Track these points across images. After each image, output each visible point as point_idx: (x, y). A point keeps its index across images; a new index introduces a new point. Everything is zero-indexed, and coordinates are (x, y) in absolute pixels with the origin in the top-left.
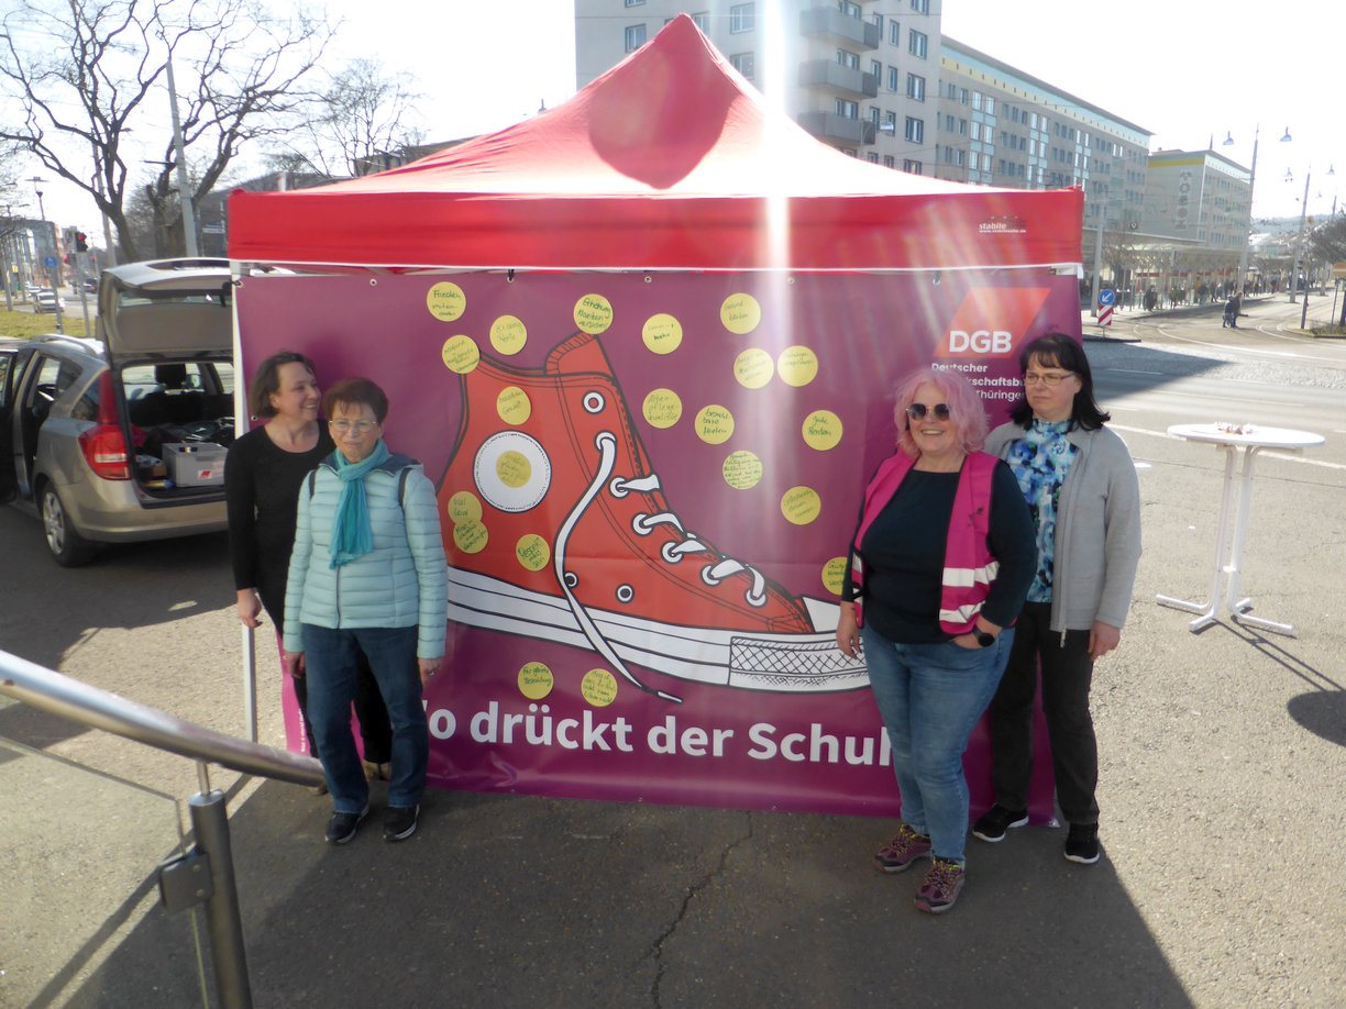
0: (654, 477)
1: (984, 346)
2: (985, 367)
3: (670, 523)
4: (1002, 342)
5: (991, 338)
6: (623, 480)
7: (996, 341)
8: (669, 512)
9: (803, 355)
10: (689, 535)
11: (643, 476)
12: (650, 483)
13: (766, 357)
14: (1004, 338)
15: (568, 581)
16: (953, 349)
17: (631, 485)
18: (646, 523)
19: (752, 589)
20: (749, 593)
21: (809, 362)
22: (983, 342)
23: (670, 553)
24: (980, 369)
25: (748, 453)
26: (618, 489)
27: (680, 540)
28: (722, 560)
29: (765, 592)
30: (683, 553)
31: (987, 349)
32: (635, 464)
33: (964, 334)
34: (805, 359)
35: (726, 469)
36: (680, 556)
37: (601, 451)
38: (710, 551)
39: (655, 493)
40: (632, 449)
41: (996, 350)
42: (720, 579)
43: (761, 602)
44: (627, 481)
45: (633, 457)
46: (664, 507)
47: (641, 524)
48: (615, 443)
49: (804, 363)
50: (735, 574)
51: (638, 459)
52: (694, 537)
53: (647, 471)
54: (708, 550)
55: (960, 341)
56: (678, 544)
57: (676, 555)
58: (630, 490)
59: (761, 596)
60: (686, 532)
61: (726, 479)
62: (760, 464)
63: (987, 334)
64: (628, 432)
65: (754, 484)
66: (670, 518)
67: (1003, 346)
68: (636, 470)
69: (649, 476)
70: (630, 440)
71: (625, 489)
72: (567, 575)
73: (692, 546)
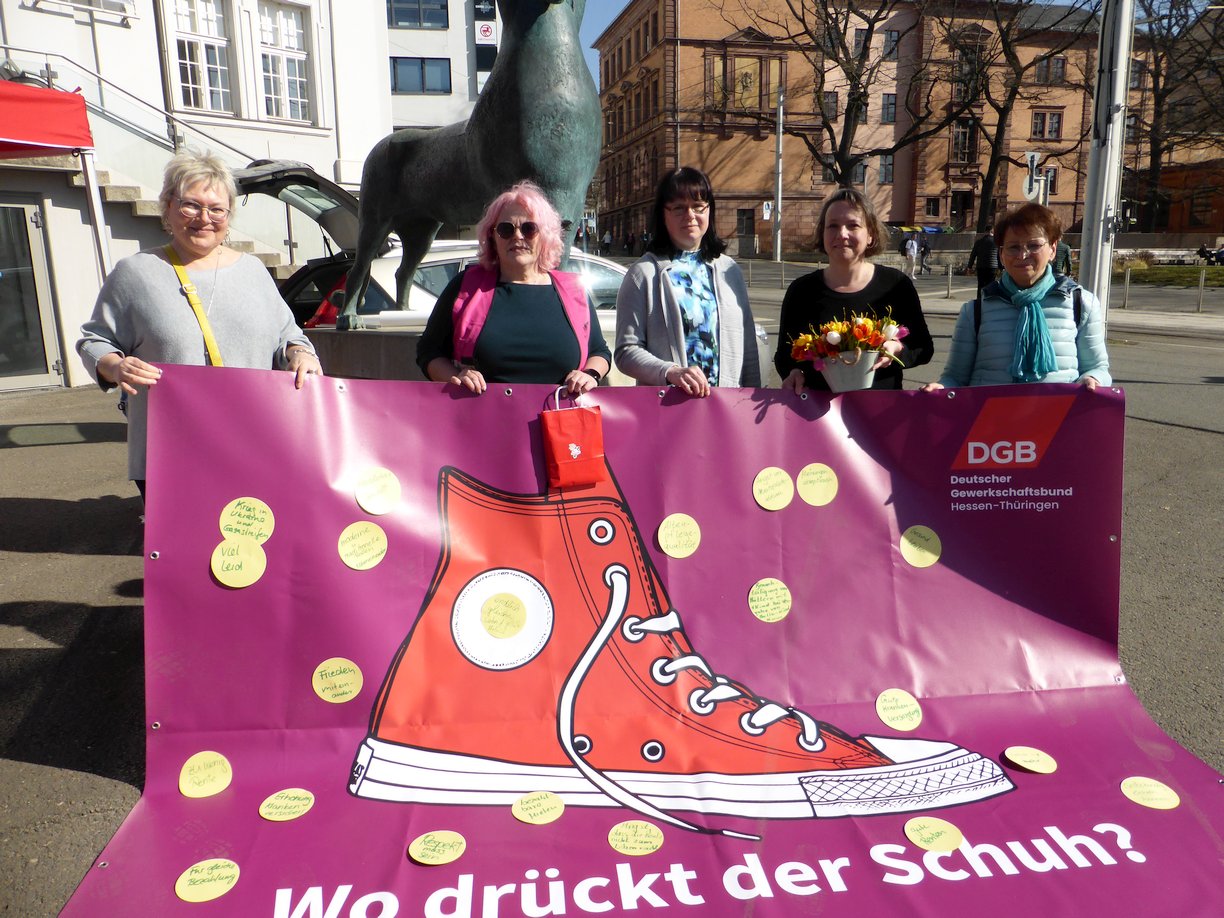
0: (673, 615)
1: (1006, 456)
2: (1010, 477)
3: (695, 668)
4: (1025, 451)
5: (1013, 448)
6: (637, 620)
7: (1019, 451)
8: (693, 653)
9: (822, 472)
10: (719, 680)
11: (660, 614)
12: (671, 622)
13: (784, 475)
14: (1028, 447)
15: (578, 747)
16: (972, 460)
17: (648, 625)
18: (668, 669)
19: (804, 733)
20: (801, 739)
21: (828, 480)
22: (1005, 452)
23: (699, 702)
24: (1003, 479)
25: (774, 580)
26: (632, 632)
27: (710, 686)
28: (761, 706)
29: (819, 735)
30: (716, 702)
31: (1009, 459)
32: (650, 600)
33: (983, 445)
34: (824, 476)
35: (752, 599)
36: (711, 705)
37: (611, 588)
38: (747, 697)
39: (673, 633)
40: (646, 584)
41: (1019, 459)
42: (765, 727)
43: (819, 745)
44: (642, 621)
45: (648, 592)
46: (687, 649)
47: (663, 672)
48: (628, 578)
49: (824, 481)
50: (779, 720)
51: (654, 595)
52: (725, 681)
53: (664, 610)
54: (743, 695)
55: (979, 453)
56: (707, 691)
57: (706, 704)
58: (646, 632)
59: (816, 741)
60: (715, 676)
61: (753, 611)
62: (788, 592)
63: (1008, 444)
64: (641, 564)
65: (784, 614)
66: (695, 661)
67: (1028, 456)
68: (653, 608)
69: (667, 613)
70: (643, 574)
71: (641, 631)
72: (577, 740)
73: (724, 692)
